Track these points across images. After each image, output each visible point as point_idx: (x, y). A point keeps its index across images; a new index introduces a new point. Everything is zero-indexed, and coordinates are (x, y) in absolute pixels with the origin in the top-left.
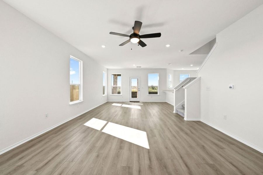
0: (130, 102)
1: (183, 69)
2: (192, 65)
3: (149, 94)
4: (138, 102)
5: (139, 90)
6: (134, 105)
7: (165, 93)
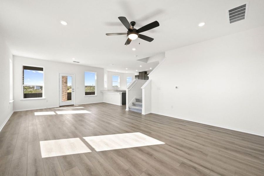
0: (60, 107)
1: (117, 71)
2: (127, 69)
3: (86, 95)
4: (72, 106)
5: (73, 90)
6: (68, 110)
7: (102, 93)
